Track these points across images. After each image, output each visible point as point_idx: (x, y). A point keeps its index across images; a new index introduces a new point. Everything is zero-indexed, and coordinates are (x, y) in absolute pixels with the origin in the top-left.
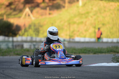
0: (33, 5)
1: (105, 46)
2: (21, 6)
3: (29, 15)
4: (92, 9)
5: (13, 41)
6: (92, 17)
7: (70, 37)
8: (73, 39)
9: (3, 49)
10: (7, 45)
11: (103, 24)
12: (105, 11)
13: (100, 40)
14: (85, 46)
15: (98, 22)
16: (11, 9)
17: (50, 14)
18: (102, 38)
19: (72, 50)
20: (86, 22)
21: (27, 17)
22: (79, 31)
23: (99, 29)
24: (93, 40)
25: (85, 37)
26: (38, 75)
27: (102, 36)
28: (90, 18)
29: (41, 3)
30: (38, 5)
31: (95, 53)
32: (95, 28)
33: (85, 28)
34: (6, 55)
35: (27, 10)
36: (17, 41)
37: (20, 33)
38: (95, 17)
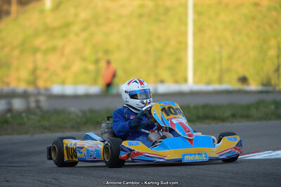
4: (76, 15)
6: (77, 35)
12: (108, 19)
13: (113, 90)
20: (63, 48)
22: (47, 70)
23: (108, 63)
25: (63, 83)
27: (116, 80)
28: (72, 37)
33: (63, 61)
38: (84, 35)
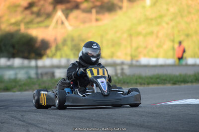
0: (68, 5)
1: (190, 72)
2: (49, 8)
3: (62, 23)
4: (168, 10)
5: (37, 67)
6: (168, 24)
7: (132, 57)
8: (137, 61)
9: (20, 80)
10: (27, 73)
11: (188, 36)
12: (189, 13)
13: (183, 62)
14: (157, 72)
15: (179, 32)
16: (32, 13)
17: (97, 20)
18: (186, 58)
19: (136, 79)
20: (158, 32)
21: (60, 26)
23: (180, 43)
24: (171, 61)
25: (157, 57)
26: (81, 121)
27: (185, 55)
28: (164, 24)
29: (82, 3)
30: (77, 7)
31: (174, 84)
32: (173, 41)
33: (157, 42)
34: (26, 90)
35: (59, 14)
36: (44, 67)
37: (49, 52)
38: (173, 24)
